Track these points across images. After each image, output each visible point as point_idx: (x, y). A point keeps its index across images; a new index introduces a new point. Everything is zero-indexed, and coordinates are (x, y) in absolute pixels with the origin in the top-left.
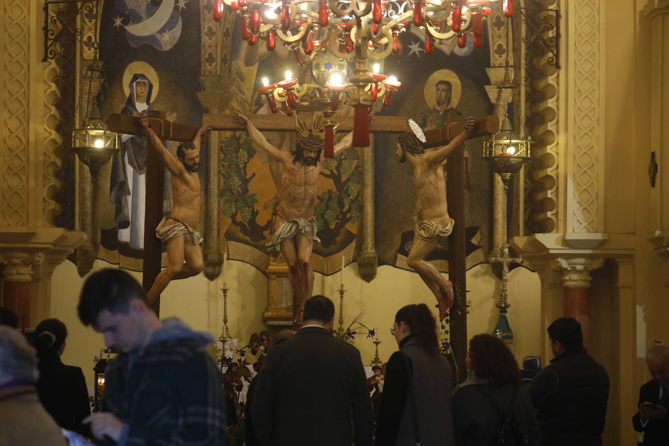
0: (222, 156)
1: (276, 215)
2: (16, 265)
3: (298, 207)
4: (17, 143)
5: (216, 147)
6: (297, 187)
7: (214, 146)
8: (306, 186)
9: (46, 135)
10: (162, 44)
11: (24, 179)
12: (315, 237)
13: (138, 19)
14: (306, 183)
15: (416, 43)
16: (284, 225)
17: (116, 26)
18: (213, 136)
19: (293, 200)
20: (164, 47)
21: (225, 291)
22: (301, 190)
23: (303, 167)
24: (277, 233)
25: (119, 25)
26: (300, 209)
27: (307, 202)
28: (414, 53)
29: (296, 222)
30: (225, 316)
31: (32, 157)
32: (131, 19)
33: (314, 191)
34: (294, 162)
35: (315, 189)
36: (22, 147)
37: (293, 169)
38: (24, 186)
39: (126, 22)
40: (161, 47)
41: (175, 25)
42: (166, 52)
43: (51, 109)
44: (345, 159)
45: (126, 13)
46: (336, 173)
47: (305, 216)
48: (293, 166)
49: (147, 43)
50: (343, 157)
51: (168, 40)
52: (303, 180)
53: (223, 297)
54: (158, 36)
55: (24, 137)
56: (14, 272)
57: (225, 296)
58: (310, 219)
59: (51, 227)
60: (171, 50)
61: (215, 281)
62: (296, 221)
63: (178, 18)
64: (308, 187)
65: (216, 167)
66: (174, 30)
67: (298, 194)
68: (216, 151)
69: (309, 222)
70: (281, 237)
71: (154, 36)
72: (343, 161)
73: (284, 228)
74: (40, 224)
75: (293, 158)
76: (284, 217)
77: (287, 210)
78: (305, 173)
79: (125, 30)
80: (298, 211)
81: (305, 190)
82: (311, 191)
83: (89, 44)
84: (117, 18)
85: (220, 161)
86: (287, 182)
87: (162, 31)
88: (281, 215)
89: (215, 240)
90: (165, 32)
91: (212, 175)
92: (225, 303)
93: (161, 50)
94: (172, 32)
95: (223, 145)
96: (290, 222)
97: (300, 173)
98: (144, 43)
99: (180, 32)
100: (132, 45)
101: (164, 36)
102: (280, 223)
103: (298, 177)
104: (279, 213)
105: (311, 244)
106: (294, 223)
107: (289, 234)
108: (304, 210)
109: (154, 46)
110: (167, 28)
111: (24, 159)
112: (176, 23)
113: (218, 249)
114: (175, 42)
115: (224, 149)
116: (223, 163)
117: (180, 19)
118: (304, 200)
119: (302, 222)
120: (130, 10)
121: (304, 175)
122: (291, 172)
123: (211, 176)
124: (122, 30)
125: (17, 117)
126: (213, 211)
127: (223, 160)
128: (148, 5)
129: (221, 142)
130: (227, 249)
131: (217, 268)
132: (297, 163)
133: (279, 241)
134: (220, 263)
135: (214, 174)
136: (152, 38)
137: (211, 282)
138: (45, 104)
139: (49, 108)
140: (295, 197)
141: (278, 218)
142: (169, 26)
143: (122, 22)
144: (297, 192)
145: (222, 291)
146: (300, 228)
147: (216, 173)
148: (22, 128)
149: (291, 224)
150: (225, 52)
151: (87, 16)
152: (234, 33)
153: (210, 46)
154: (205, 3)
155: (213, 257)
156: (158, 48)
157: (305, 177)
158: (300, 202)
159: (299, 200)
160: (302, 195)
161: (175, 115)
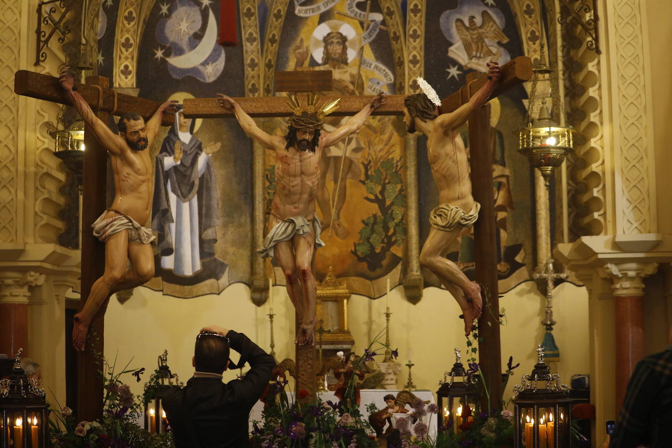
0: (267, 184)
1: (269, 214)
2: (8, 286)
3: (295, 203)
4: (6, 152)
5: (260, 174)
6: (292, 179)
7: (259, 173)
8: (303, 176)
9: (39, 144)
10: (206, 75)
11: (13, 191)
12: (318, 240)
13: (180, 52)
14: (302, 173)
15: (454, 66)
16: (279, 224)
17: (157, 58)
18: (257, 164)
19: (288, 194)
20: (207, 79)
21: (271, 316)
22: (297, 181)
23: (298, 153)
24: (270, 236)
25: (161, 58)
26: (296, 205)
27: (305, 196)
28: (453, 76)
29: (292, 222)
30: (272, 341)
31: (21, 168)
32: (173, 51)
33: (313, 183)
34: (287, 148)
35: (314, 180)
36: (11, 157)
37: (286, 156)
38: (13, 199)
39: (168, 54)
40: (204, 79)
41: (218, 58)
42: (210, 84)
43: (44, 116)
44: (389, 183)
45: (168, 45)
46: (380, 197)
47: (304, 213)
48: (285, 153)
49: (190, 75)
50: (387, 181)
51: (212, 73)
52: (298, 170)
53: (270, 322)
54: (201, 68)
55: (14, 146)
56: (8, 293)
57: (272, 321)
58: (310, 217)
59: (44, 243)
60: (215, 82)
61: (262, 307)
62: (292, 220)
63: (221, 51)
64: (305, 178)
65: (261, 193)
66: (217, 62)
67: (293, 187)
68: (261, 178)
69: (308, 221)
70: (273, 240)
71: (197, 69)
72: (387, 185)
73: (278, 228)
74: (30, 240)
75: (286, 143)
76: (278, 216)
77: (281, 207)
78: (301, 161)
79: (166, 62)
80: (295, 208)
81: (302, 181)
82: (309, 183)
83: (126, 72)
84: (158, 50)
85: (264, 188)
86: (280, 173)
87: (205, 63)
88: (275, 213)
89: (262, 266)
90: (208, 64)
91: (257, 202)
92: (272, 328)
93: (205, 81)
94: (214, 64)
95: (268, 173)
96: (286, 221)
97: (294, 161)
98: (187, 75)
99: (223, 64)
100: (174, 76)
101: (207, 69)
102: (274, 222)
103: (292, 166)
104: (272, 211)
105: (310, 248)
106: (290, 223)
107: (284, 236)
108: (301, 206)
109: (198, 78)
110: (210, 61)
111: (13, 169)
112: (219, 55)
113: (265, 275)
114: (219, 74)
115: (269, 177)
116: (268, 191)
117: (223, 52)
118: (301, 194)
119: (299, 221)
120: (171, 43)
121: (300, 163)
122: (283, 159)
123: (256, 204)
124: (164, 62)
125: (6, 125)
126: (259, 237)
127: (269, 188)
128: (190, 39)
129: (267, 170)
130: (273, 275)
131: (264, 294)
132: (291, 149)
133: (272, 244)
134: (266, 289)
135: (259, 201)
136: (195, 70)
137: (259, 308)
138: (38, 111)
139: (42, 115)
140: (289, 191)
141: (271, 217)
142: (212, 59)
143: (163, 54)
144: (291, 184)
145: (269, 316)
146: (297, 228)
147: (261, 200)
148: (11, 136)
149: (287, 224)
150: (268, 82)
151: (123, 45)
152: (277, 65)
153: (253, 77)
154: (247, 36)
155: (259, 283)
156: (201, 80)
157: (301, 166)
158: (297, 197)
159: (295, 194)
160: (298, 188)
161: (219, 145)
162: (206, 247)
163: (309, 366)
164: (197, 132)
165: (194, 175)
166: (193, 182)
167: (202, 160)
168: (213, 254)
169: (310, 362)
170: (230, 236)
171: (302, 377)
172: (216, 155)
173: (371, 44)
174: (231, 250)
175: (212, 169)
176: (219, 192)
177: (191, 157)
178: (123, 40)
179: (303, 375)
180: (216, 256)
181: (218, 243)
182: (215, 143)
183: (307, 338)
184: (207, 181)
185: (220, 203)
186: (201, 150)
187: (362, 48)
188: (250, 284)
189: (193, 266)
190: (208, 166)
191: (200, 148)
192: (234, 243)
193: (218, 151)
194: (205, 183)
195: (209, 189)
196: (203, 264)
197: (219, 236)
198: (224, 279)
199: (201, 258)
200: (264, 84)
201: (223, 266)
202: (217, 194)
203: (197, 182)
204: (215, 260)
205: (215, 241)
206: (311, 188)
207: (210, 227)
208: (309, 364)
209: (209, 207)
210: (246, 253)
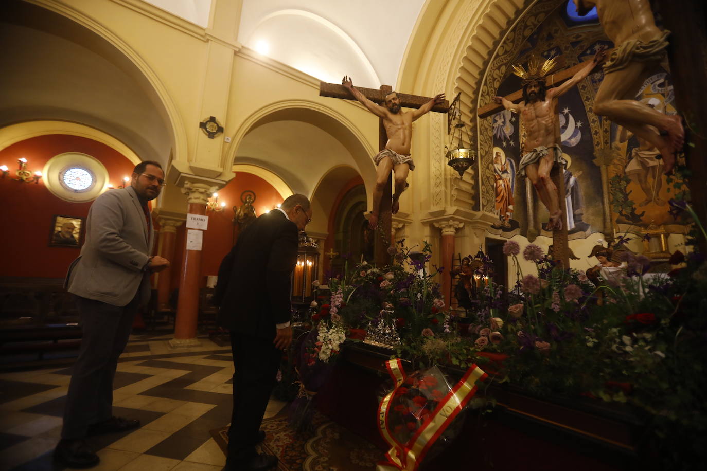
0: (610, 186)
3: (536, 138)
5: (606, 182)
6: (531, 122)
8: (538, 119)
10: (571, 144)
14: (537, 117)
16: (527, 155)
23: (532, 105)
26: (537, 140)
27: (543, 132)
29: (535, 151)
37: (527, 110)
41: (577, 135)
42: (573, 146)
47: (543, 144)
48: (525, 108)
51: (574, 142)
52: (533, 115)
54: (568, 141)
58: (550, 146)
60: (576, 146)
62: (535, 149)
64: (539, 119)
65: (607, 190)
66: (577, 137)
67: (532, 127)
69: (548, 148)
70: (522, 164)
73: (526, 157)
76: (528, 150)
77: (528, 144)
78: (535, 109)
80: (537, 141)
81: (538, 122)
82: (543, 122)
85: (609, 188)
87: (570, 138)
89: (610, 224)
93: (571, 146)
94: (575, 138)
96: (531, 152)
97: (530, 111)
99: (580, 137)
101: (571, 141)
103: (529, 114)
105: (548, 162)
107: (530, 160)
108: (541, 139)
110: (572, 137)
112: (577, 133)
113: (612, 228)
114: (578, 142)
115: (612, 182)
116: (611, 189)
117: (579, 131)
118: (539, 131)
121: (534, 111)
129: (610, 179)
133: (522, 167)
136: (565, 141)
140: (530, 131)
141: (524, 152)
142: (574, 135)
144: (531, 126)
146: (538, 153)
150: (606, 139)
151: (523, 136)
152: (611, 130)
153: (597, 139)
154: (591, 121)
155: (608, 232)
156: (569, 146)
157: (535, 113)
158: (536, 134)
159: (534, 132)
160: (536, 127)
161: (581, 172)
162: (577, 218)
163: (561, 245)
164: (568, 169)
165: (568, 187)
166: (568, 190)
167: (572, 180)
168: (582, 220)
169: (562, 241)
170: (590, 211)
171: (556, 252)
172: (580, 177)
173: (671, 103)
174: (592, 218)
175: (578, 183)
176: (582, 193)
177: (567, 179)
178: (523, 134)
179: (557, 250)
180: (583, 221)
181: (584, 216)
182: (579, 171)
183: (554, 224)
184: (576, 189)
185: (584, 198)
186: (572, 176)
187: (665, 107)
188: (603, 233)
189: (570, 226)
190: (576, 182)
191: (571, 175)
192: (593, 215)
193: (581, 175)
194: (575, 190)
195: (577, 192)
196: (576, 225)
197: (584, 212)
198: (589, 231)
199: (574, 222)
200: (603, 140)
201: (587, 226)
202: (581, 193)
203: (570, 190)
204: (583, 223)
205: (582, 214)
206: (546, 125)
207: (578, 208)
208: (561, 243)
209: (578, 200)
210: (600, 219)
